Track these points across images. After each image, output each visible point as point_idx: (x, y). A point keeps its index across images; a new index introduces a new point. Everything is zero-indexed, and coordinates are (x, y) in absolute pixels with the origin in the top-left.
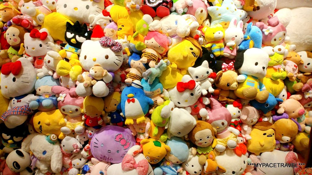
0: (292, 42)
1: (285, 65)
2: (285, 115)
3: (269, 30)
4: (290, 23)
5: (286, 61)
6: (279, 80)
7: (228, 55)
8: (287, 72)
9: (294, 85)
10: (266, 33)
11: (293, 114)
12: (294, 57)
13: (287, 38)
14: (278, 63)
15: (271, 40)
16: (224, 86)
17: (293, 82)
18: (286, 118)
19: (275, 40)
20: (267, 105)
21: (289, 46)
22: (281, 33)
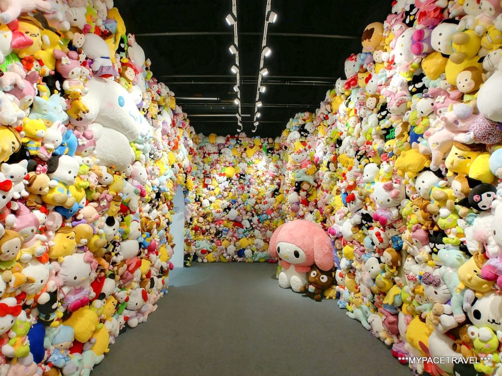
0: (97, 156)
1: (89, 176)
2: (83, 220)
3: (83, 141)
4: (100, 139)
5: (90, 172)
6: (82, 189)
7: (44, 156)
8: (90, 183)
9: (93, 194)
10: (81, 143)
11: (90, 220)
12: (97, 171)
13: (95, 152)
14: (84, 173)
15: (82, 151)
16: (36, 190)
17: (92, 192)
18: (84, 223)
19: (86, 152)
20: (71, 211)
21: (95, 159)
22: (92, 147)
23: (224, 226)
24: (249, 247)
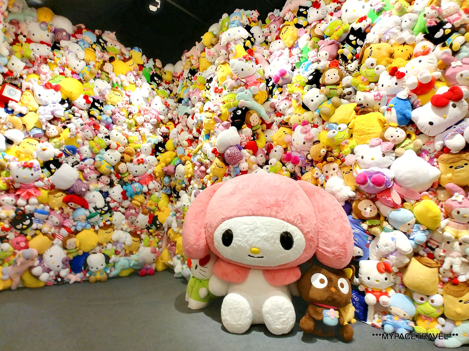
23: (40, 203)
24: (98, 248)
